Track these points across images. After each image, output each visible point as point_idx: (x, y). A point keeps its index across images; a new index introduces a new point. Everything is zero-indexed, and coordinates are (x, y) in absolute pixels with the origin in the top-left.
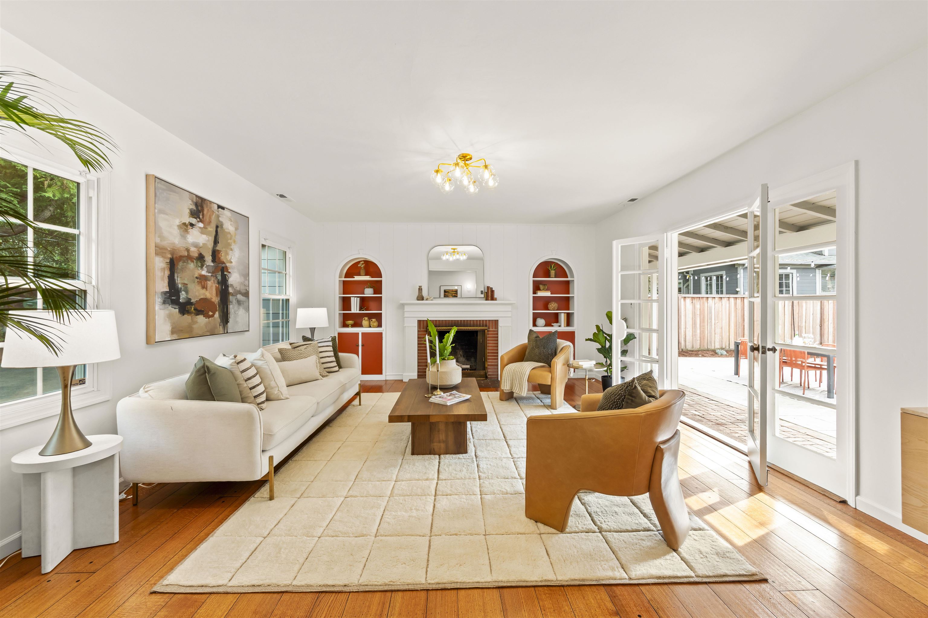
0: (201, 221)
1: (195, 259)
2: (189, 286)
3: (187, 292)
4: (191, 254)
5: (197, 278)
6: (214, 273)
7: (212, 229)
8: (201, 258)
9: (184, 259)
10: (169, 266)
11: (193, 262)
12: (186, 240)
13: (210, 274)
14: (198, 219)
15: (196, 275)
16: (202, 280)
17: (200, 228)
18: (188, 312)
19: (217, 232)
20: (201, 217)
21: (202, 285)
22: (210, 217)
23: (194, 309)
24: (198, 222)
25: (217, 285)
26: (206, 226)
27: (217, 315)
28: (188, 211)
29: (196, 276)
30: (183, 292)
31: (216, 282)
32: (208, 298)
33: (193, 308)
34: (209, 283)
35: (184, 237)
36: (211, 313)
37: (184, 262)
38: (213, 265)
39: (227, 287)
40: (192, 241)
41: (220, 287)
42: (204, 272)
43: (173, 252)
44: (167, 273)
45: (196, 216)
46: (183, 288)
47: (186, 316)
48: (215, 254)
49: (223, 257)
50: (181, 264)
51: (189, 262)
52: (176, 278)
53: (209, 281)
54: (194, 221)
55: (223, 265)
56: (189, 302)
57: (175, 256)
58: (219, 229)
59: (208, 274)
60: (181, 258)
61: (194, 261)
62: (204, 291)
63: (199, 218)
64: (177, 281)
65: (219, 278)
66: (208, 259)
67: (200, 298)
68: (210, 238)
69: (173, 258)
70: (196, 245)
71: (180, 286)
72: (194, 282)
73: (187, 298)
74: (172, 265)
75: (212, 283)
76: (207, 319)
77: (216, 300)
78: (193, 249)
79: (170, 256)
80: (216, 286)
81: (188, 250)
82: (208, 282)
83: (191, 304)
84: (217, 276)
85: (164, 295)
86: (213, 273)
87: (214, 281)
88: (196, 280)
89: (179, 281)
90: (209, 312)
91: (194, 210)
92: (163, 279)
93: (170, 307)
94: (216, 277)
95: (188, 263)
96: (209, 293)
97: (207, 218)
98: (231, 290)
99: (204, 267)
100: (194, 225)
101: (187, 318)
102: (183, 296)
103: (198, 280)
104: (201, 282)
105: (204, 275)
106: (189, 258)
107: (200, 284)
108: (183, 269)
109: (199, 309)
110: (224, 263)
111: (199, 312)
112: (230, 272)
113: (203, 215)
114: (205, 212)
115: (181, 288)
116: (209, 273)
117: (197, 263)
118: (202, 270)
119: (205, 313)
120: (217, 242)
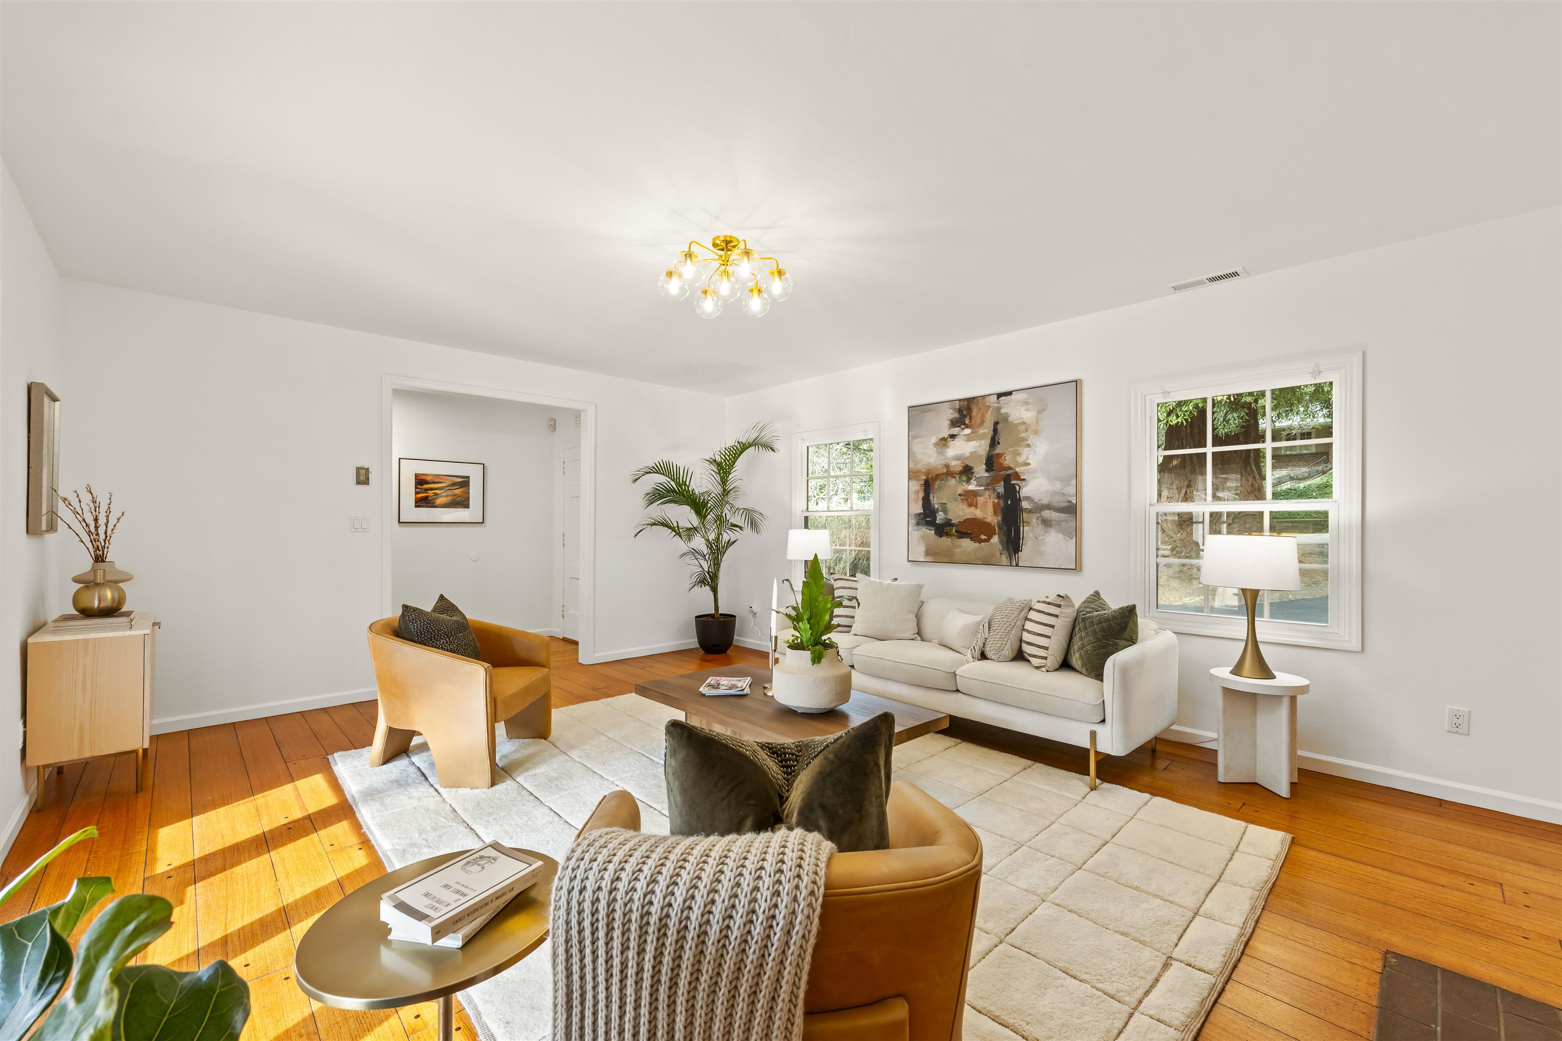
0: (967, 427)
1: (957, 474)
2: (948, 505)
3: (945, 512)
4: (952, 469)
5: (959, 495)
6: (990, 485)
7: (986, 430)
8: (967, 471)
9: (942, 476)
10: (923, 487)
11: (955, 477)
12: (945, 456)
13: (983, 488)
14: (963, 426)
15: (960, 491)
16: (970, 498)
17: (966, 435)
18: (948, 534)
19: (995, 431)
20: (967, 422)
21: (968, 502)
22: (983, 416)
23: (956, 531)
24: (963, 429)
25: (996, 501)
26: (977, 430)
27: (995, 539)
28: (948, 422)
29: (960, 493)
30: (940, 513)
31: (994, 496)
32: (978, 517)
33: (954, 530)
34: (980, 500)
35: (941, 453)
36: (983, 537)
37: (942, 480)
38: (988, 475)
39: (1017, 501)
40: (953, 454)
41: (1002, 502)
42: (972, 487)
43: (927, 473)
44: (921, 495)
45: (959, 424)
46: (940, 508)
47: (944, 538)
48: (991, 462)
49: (1008, 461)
50: (937, 483)
51: (949, 478)
52: (931, 498)
53: (981, 496)
54: (955, 431)
55: (1010, 472)
56: (948, 523)
57: (930, 477)
58: (999, 427)
59: (978, 488)
60: (938, 477)
61: (957, 476)
62: (972, 509)
63: (965, 424)
64: (932, 502)
65: (1001, 489)
66: (980, 470)
67: (965, 518)
68: (983, 442)
69: (928, 478)
70: (957, 458)
71: (936, 506)
72: (956, 500)
73: (946, 518)
74: (928, 486)
75: (986, 499)
76: (977, 545)
77: (993, 519)
78: (954, 463)
79: (924, 477)
80: (994, 502)
81: (947, 466)
82: (979, 498)
83: (952, 525)
84: (996, 488)
85: (917, 517)
86: (988, 485)
87: (989, 496)
88: (959, 498)
89: (935, 501)
90: (980, 535)
91: (957, 418)
92: (916, 502)
93: (924, 529)
94: (995, 490)
95: (947, 480)
96: (981, 511)
97: (977, 419)
98: (1025, 505)
99: (972, 481)
100: (956, 435)
101: (946, 541)
102: (940, 517)
103: (962, 497)
104: (967, 500)
105: (972, 490)
106: (950, 474)
107: (966, 502)
108: (940, 488)
109: (963, 530)
110: (1010, 468)
111: (962, 534)
112: (1024, 480)
113: (970, 419)
114: (974, 413)
115: (938, 509)
116: (981, 486)
117: (959, 478)
118: (969, 485)
119: (972, 536)
120: (996, 442)
